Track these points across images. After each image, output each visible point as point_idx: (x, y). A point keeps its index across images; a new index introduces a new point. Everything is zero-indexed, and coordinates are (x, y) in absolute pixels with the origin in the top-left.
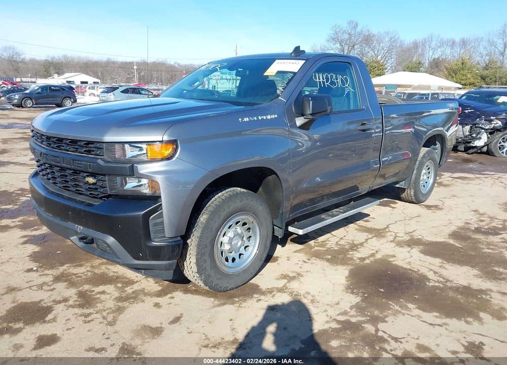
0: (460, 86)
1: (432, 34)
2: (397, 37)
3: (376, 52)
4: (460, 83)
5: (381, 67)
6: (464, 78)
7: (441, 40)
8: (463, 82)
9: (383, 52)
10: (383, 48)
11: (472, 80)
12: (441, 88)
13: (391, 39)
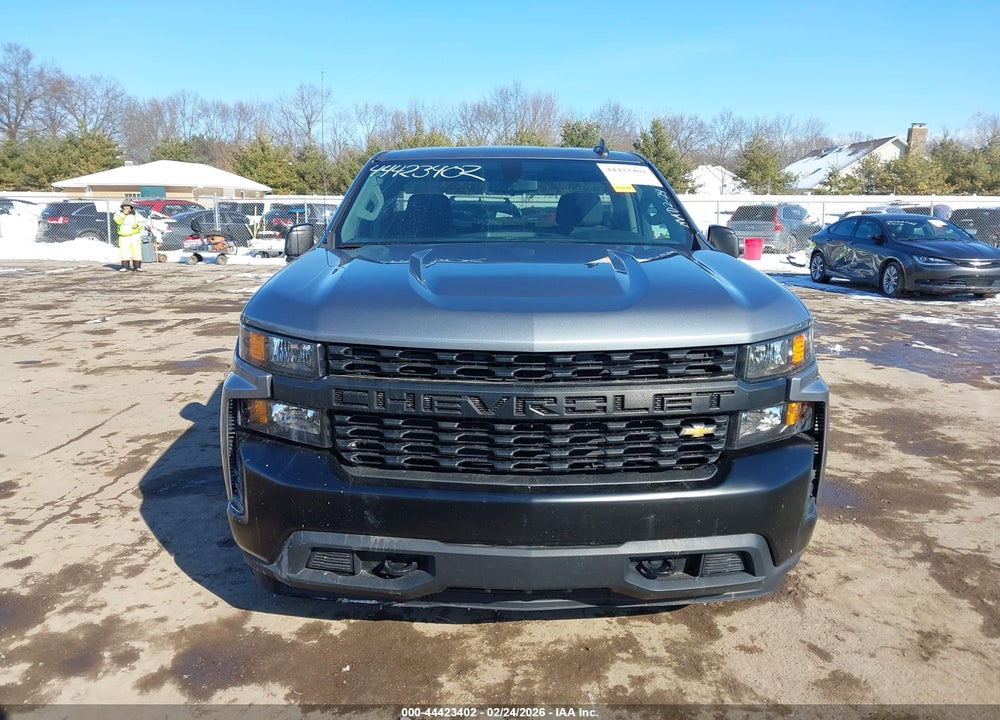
0: (269, 189)
1: (184, 91)
2: (118, 90)
3: (80, 117)
4: (266, 183)
5: (108, 150)
6: (271, 174)
7: (202, 102)
8: (271, 182)
9: (94, 117)
10: (94, 111)
11: (285, 179)
12: (240, 193)
13: (107, 92)
